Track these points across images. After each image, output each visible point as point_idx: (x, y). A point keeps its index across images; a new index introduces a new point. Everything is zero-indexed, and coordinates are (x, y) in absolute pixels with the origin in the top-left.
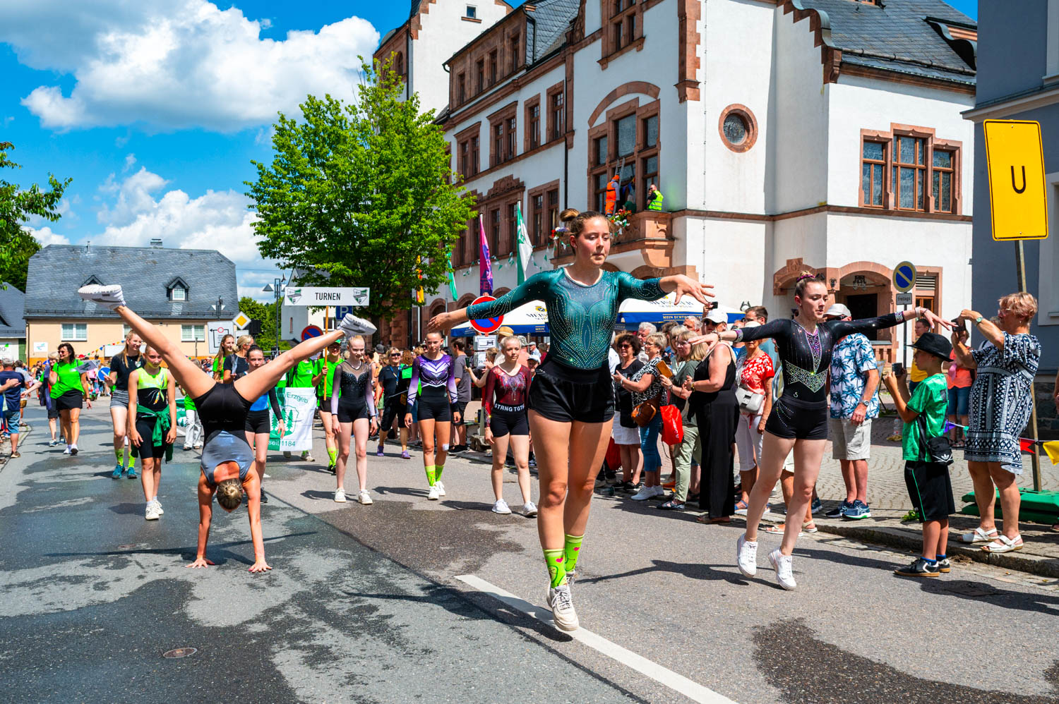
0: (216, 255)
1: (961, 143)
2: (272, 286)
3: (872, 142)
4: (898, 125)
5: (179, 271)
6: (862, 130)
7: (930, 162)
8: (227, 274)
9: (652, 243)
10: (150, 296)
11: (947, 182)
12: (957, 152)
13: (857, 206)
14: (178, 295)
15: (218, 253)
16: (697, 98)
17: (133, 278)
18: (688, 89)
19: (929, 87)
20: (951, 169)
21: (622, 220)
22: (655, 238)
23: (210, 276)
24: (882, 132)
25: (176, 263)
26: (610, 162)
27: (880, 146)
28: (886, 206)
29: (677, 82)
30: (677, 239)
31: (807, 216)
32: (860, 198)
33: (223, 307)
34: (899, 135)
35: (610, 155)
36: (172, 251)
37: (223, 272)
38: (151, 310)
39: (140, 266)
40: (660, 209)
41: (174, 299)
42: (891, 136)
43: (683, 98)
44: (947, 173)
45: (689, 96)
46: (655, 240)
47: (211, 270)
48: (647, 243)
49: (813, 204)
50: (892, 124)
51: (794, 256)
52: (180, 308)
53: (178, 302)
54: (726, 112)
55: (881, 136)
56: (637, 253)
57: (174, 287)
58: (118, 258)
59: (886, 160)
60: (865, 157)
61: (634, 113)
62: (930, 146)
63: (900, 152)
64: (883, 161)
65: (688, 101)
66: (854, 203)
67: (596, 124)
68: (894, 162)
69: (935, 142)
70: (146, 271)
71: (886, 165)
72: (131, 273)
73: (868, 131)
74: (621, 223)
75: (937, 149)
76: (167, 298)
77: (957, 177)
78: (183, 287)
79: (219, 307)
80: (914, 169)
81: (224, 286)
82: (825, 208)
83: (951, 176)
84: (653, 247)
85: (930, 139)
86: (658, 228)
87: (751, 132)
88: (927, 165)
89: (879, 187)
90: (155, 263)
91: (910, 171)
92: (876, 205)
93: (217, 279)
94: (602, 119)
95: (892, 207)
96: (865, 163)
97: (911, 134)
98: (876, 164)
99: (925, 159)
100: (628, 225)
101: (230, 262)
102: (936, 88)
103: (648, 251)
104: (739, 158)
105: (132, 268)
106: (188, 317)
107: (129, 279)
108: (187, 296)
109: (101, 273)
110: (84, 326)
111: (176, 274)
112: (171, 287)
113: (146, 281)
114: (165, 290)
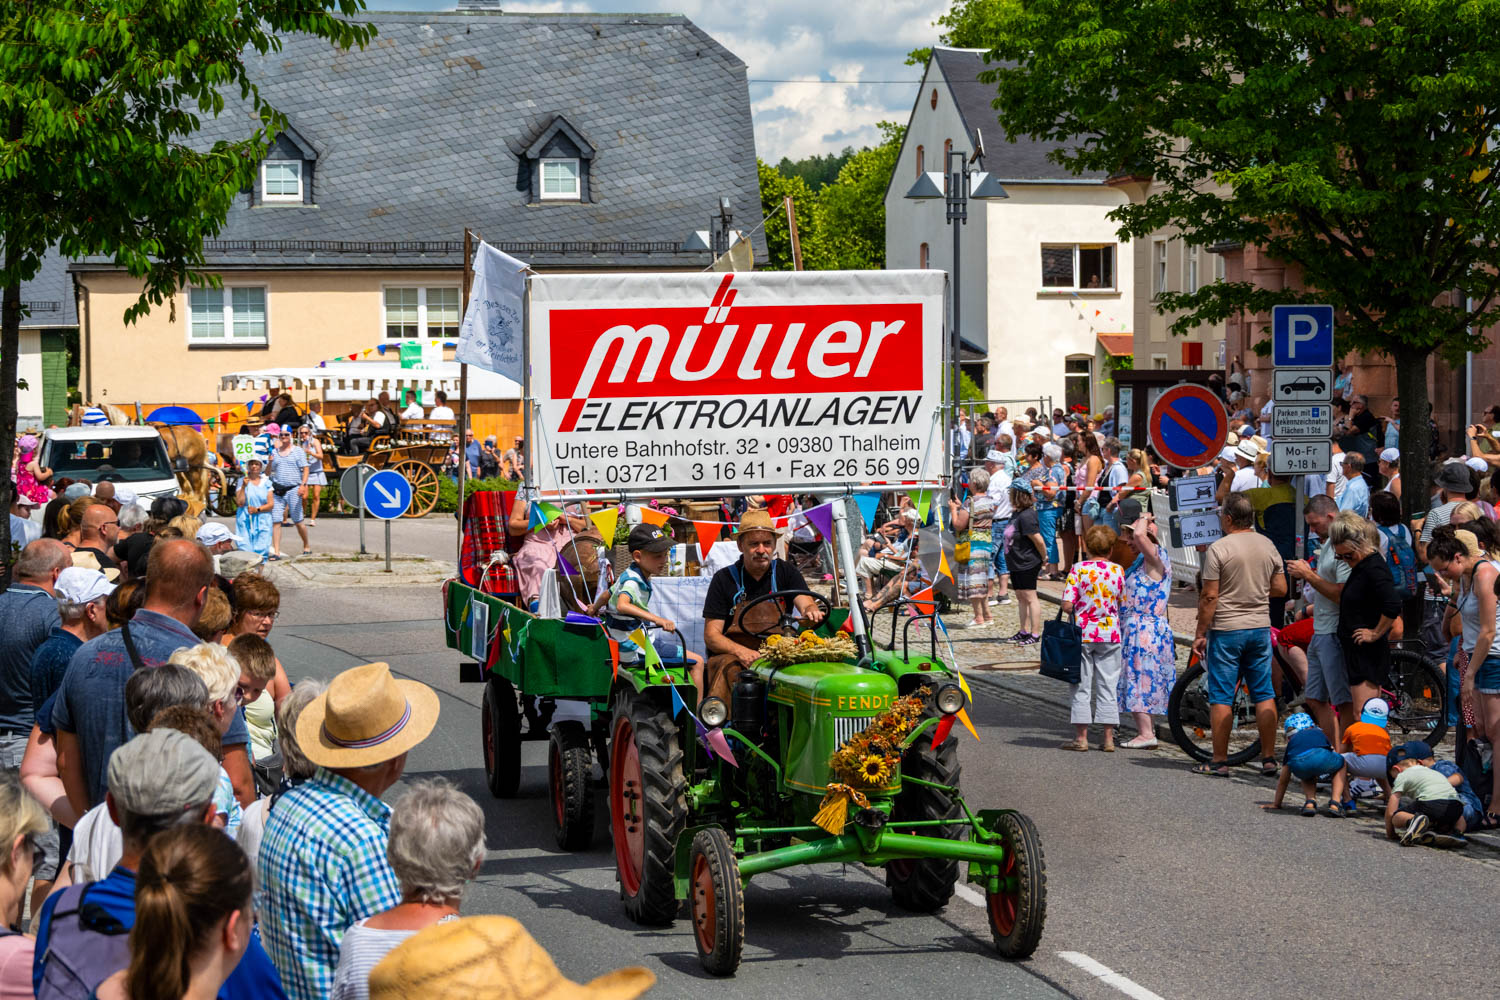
0: (680, 31)
2: (938, 179)
8: (717, 102)
10: (463, 185)
14: (558, 182)
15: (687, 24)
17: (412, 124)
23: (661, 110)
25: (547, 67)
36: (531, 21)
37: (707, 93)
39: (427, 78)
41: (544, 195)
47: (664, 89)
52: (569, 227)
53: (557, 207)
57: (544, 153)
58: (356, 54)
70: (447, 97)
72: (400, 105)
76: (520, 194)
78: (574, 152)
81: (711, 143)
90: (476, 65)
93: (685, 121)
101: (729, 57)
105: (401, 87)
106: (595, 259)
107: (392, 127)
108: (587, 188)
109: (304, 105)
110: (254, 301)
111: (550, 105)
112: (532, 153)
113: (450, 132)
114: (513, 165)
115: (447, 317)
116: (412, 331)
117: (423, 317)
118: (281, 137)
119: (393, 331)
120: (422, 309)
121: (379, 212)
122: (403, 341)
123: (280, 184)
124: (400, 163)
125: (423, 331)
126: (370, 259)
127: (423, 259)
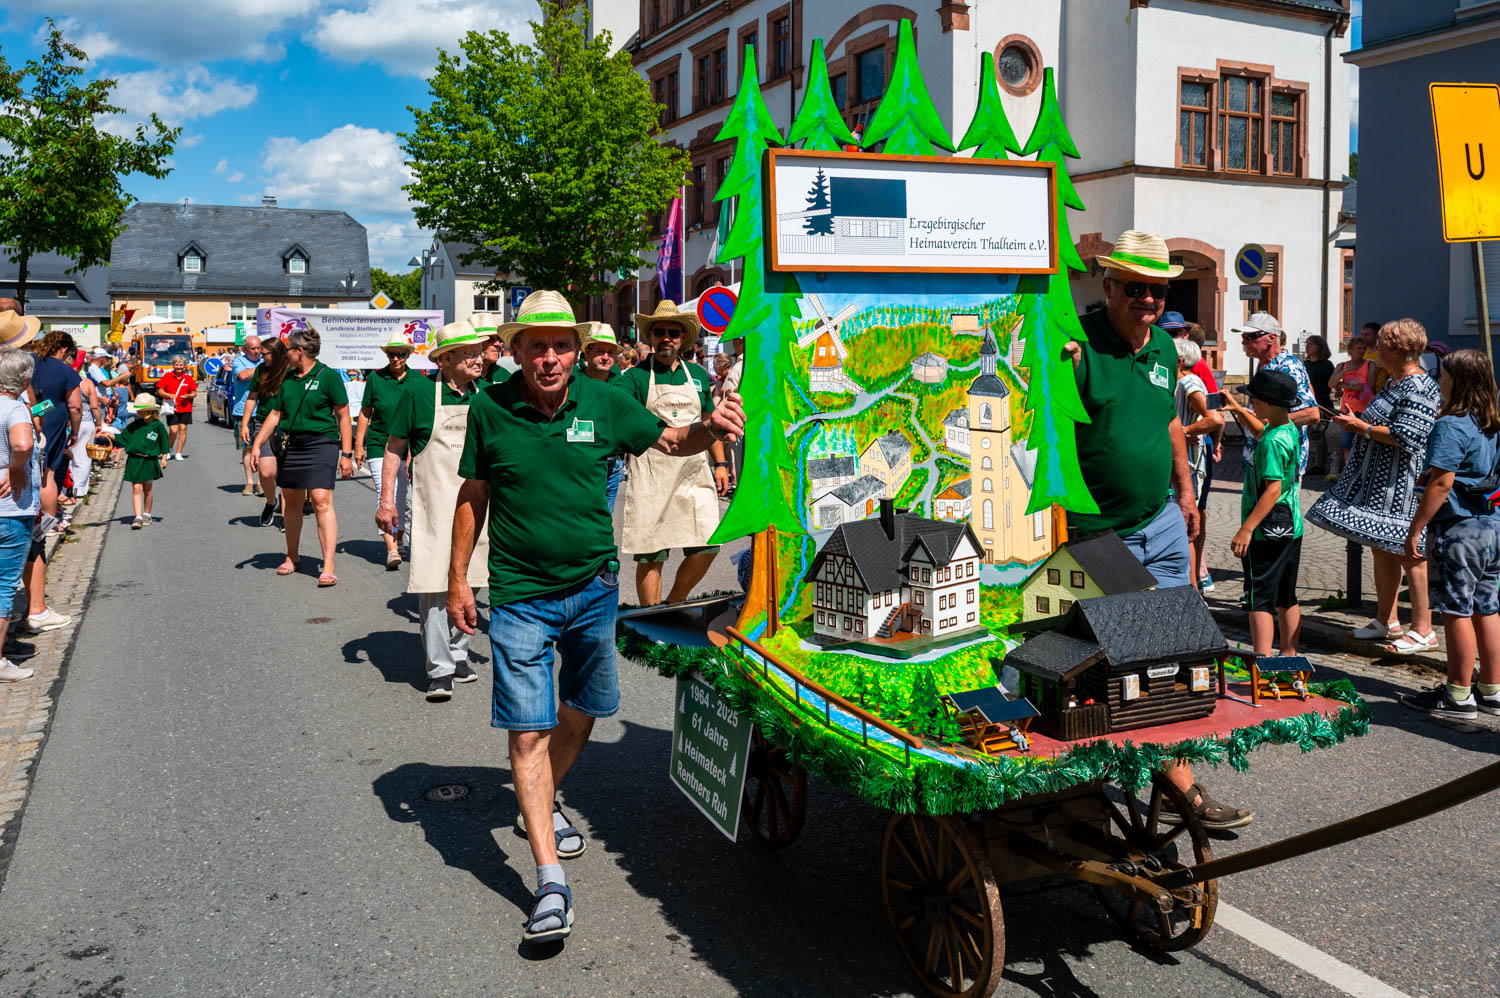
0: (342, 217)
1: (1307, 84)
2: (420, 260)
3: (1192, 84)
4: (1226, 61)
5: (300, 237)
6: (1179, 69)
7: (1267, 110)
8: (356, 241)
10: (262, 268)
11: (1289, 136)
12: (1302, 96)
13: (1173, 166)
14: (297, 267)
15: (346, 214)
16: (966, 27)
17: (243, 245)
18: (954, 15)
19: (1266, 12)
20: (1294, 119)
23: (335, 243)
24: (1205, 71)
25: (294, 228)
26: (851, 107)
27: (1203, 89)
28: (1211, 166)
29: (939, 6)
31: (1107, 180)
32: (1177, 156)
33: (354, 283)
34: (1227, 74)
35: (850, 99)
36: (289, 211)
37: (352, 238)
38: (263, 285)
39: (249, 230)
41: (291, 271)
42: (1218, 77)
43: (947, 27)
44: (1288, 124)
45: (955, 24)
47: (335, 236)
49: (1116, 163)
50: (1218, 60)
51: (1090, 230)
52: (300, 283)
53: (297, 276)
54: (1003, 45)
55: (1204, 76)
57: (291, 256)
58: (223, 221)
59: (1211, 107)
60: (1183, 103)
61: (883, 45)
62: (1267, 88)
63: (1228, 97)
64: (1207, 109)
65: (955, 31)
66: (1170, 162)
67: (832, 59)
68: (1220, 110)
69: (1274, 84)
70: (257, 237)
71: (1210, 113)
72: (238, 238)
73: (1187, 69)
75: (1277, 93)
76: (282, 270)
77: (1302, 129)
78: (303, 256)
79: (349, 283)
80: (1247, 118)
81: (353, 255)
82: (1132, 169)
83: (1295, 129)
85: (1267, 80)
87: (1035, 71)
88: (1263, 114)
89: (1200, 143)
90: (267, 226)
91: (1241, 122)
92: (1196, 164)
93: (344, 247)
94: (840, 52)
95: (1217, 167)
96: (1183, 111)
97: (1243, 74)
98: (1197, 112)
99: (1260, 105)
101: (360, 226)
102: (1274, 13)
104: (1019, 105)
105: (239, 232)
106: (310, 294)
107: (236, 246)
108: (308, 268)
109: (202, 238)
110: (182, 304)
111: (294, 241)
112: (287, 257)
113: (257, 249)
114: (281, 261)
115: (253, 312)
116: (240, 318)
117: (245, 311)
118: (192, 249)
119: (233, 318)
120: (245, 308)
121: (228, 276)
122: (237, 321)
123: (192, 265)
124: (238, 258)
125: (245, 318)
126: (225, 292)
127: (245, 292)
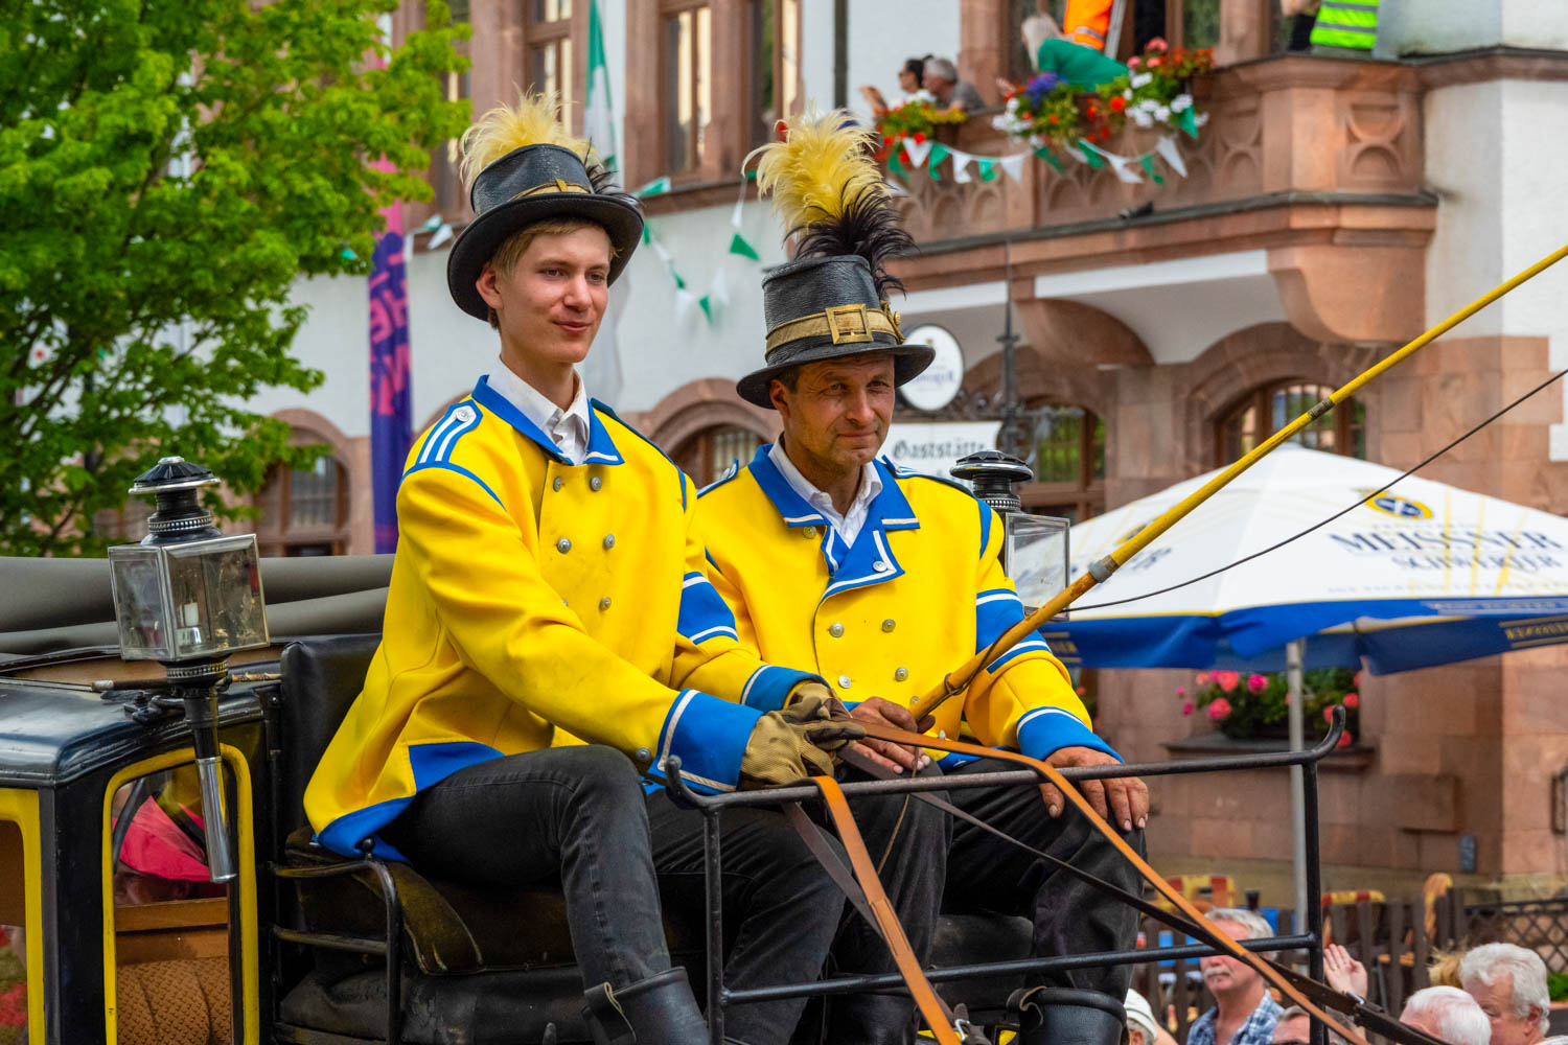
9: (1326, 220)
21: (1167, 97)
22: (1343, 191)
30: (1451, 196)
40: (1365, 40)
46: (1338, 204)
48: (1300, 220)
56: (1252, 264)
74: (1163, 113)
84: (1329, 235)
86: (1352, 138)
100: (1198, 120)
103: (1298, 258)
